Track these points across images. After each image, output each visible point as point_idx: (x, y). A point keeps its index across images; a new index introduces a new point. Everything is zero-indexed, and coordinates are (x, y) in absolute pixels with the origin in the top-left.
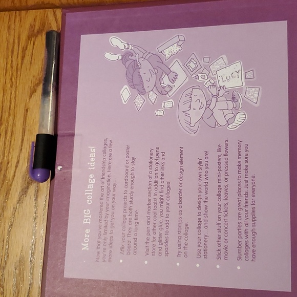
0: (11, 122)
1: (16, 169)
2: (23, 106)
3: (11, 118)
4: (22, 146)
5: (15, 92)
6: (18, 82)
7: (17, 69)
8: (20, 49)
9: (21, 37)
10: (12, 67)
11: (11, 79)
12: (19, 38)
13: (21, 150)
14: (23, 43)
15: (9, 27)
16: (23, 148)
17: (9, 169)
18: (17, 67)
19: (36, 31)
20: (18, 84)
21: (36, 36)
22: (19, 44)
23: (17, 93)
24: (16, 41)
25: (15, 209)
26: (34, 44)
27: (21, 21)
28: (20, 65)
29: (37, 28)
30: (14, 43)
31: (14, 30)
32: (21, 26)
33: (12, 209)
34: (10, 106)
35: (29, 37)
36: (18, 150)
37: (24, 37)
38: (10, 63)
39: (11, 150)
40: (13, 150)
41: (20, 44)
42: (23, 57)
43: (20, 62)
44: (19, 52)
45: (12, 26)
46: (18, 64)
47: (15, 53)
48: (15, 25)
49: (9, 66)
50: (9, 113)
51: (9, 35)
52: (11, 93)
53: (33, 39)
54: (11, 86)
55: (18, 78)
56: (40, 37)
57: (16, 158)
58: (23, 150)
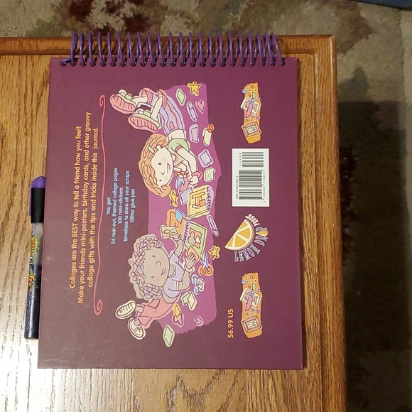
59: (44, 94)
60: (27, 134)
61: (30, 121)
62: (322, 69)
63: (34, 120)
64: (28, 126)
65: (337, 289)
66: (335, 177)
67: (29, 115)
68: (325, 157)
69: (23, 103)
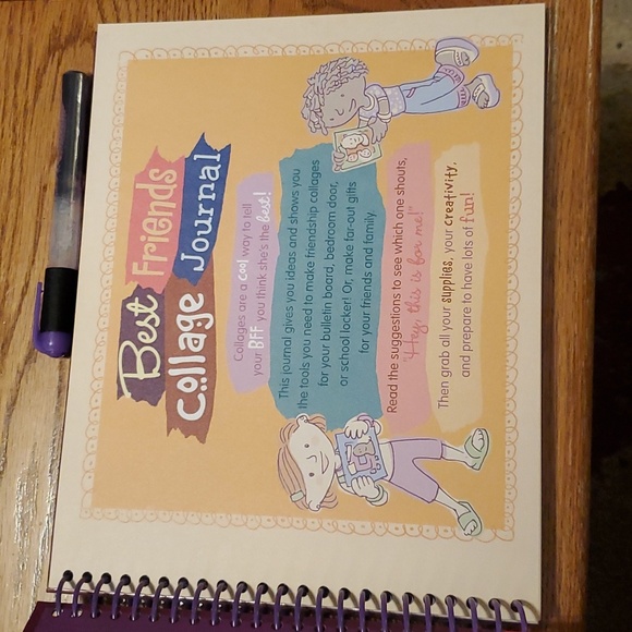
0: (12, 211)
1: (22, 299)
2: (36, 179)
3: (14, 201)
4: (34, 255)
5: (22, 153)
6: (27, 135)
7: (26, 109)
8: (32, 72)
9: (34, 49)
10: (15, 106)
11: (14, 131)
12: (30, 51)
13: (34, 261)
14: (37, 61)
15: (10, 31)
16: (36, 258)
17: (9, 298)
18: (26, 105)
19: (63, 40)
20: (27, 139)
21: (64, 49)
22: (30, 63)
23: (26, 155)
24: (25, 57)
25: (21, 374)
26: (59, 64)
27: (33, 20)
28: (30, 103)
29: (65, 33)
30: (20, 61)
31: (21, 37)
32: (33, 30)
33: (14, 374)
34: (11, 180)
35: (51, 51)
36: (27, 263)
37: (40, 49)
38: (11, 98)
39: (13, 263)
40: (16, 263)
41: (33, 63)
42: (38, 87)
43: (31, 97)
44: (31, 78)
45: (17, 29)
46: (27, 102)
47: (22, 80)
48: (21, 27)
49: (10, 103)
50: (10, 193)
51: (10, 45)
52: (14, 155)
53: (57, 53)
54: (14, 143)
55: (28, 127)
56: (71, 49)
57: (23, 277)
58: (36, 262)
59: (48, 69)
60: (15, 143)
61: (21, 120)
62: (569, 16)
63: (29, 116)
64: (18, 127)
65: (574, 454)
66: (585, 230)
67: (21, 108)
68: (567, 190)
69: (12, 86)
